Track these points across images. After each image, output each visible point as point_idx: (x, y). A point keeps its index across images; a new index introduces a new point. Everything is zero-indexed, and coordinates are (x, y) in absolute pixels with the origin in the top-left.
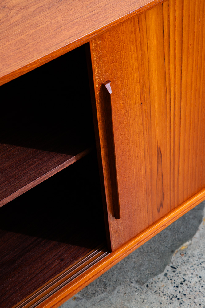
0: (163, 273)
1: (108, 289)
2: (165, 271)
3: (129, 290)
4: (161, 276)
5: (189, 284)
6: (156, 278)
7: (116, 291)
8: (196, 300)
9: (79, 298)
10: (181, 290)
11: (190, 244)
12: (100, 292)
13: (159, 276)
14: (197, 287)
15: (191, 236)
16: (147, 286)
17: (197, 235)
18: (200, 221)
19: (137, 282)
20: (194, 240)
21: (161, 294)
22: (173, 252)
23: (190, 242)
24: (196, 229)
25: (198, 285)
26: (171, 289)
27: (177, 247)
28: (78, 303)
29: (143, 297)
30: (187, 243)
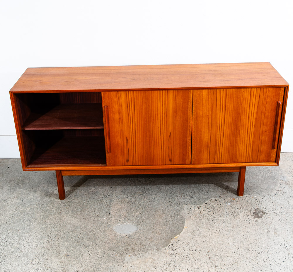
0: (168, 246)
1: (144, 252)
2: (169, 246)
3: (153, 252)
4: (167, 247)
5: (179, 250)
6: (164, 248)
7: (147, 253)
8: (181, 255)
9: (131, 256)
10: (175, 252)
11: (179, 236)
12: (140, 254)
13: (166, 247)
14: (182, 251)
15: (179, 233)
16: (161, 251)
17: (182, 232)
18: (183, 228)
19: (156, 250)
20: (180, 234)
21: (167, 254)
22: (172, 239)
23: (179, 235)
24: (182, 230)
25: (183, 250)
26: (171, 252)
27: (173, 237)
28: (131, 257)
29: (159, 255)
30: (178, 236)
